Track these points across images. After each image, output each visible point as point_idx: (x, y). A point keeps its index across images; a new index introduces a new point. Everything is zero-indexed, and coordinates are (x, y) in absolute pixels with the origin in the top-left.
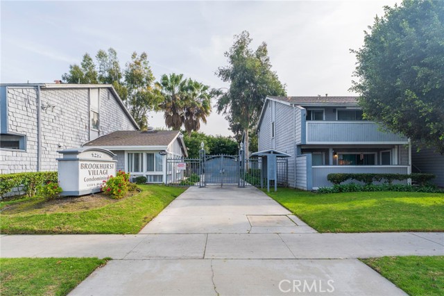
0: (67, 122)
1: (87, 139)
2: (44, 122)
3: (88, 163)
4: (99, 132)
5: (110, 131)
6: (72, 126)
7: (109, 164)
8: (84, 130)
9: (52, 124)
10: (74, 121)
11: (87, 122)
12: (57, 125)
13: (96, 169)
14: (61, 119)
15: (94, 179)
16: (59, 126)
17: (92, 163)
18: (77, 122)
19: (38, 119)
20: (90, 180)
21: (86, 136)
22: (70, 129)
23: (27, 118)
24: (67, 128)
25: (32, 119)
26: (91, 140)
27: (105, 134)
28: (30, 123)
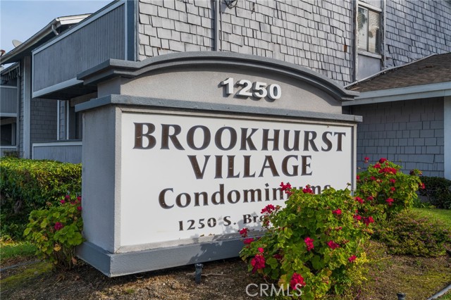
0: (293, 35)
1: (347, 78)
2: (231, 38)
3: (186, 123)
4: (381, 61)
5: (414, 56)
6: (307, 47)
7: (320, 130)
8: (340, 55)
9: (252, 42)
10: (312, 32)
11: (348, 35)
12: (265, 45)
13: (238, 154)
14: (275, 30)
15: (222, 196)
16: (270, 47)
17: (214, 125)
18: (322, 35)
19: (214, 29)
20: (201, 198)
21: (347, 71)
22: (302, 54)
23: (186, 28)
24: (291, 51)
25: (200, 31)
26: (359, 79)
27: (400, 65)
28: (194, 39)
